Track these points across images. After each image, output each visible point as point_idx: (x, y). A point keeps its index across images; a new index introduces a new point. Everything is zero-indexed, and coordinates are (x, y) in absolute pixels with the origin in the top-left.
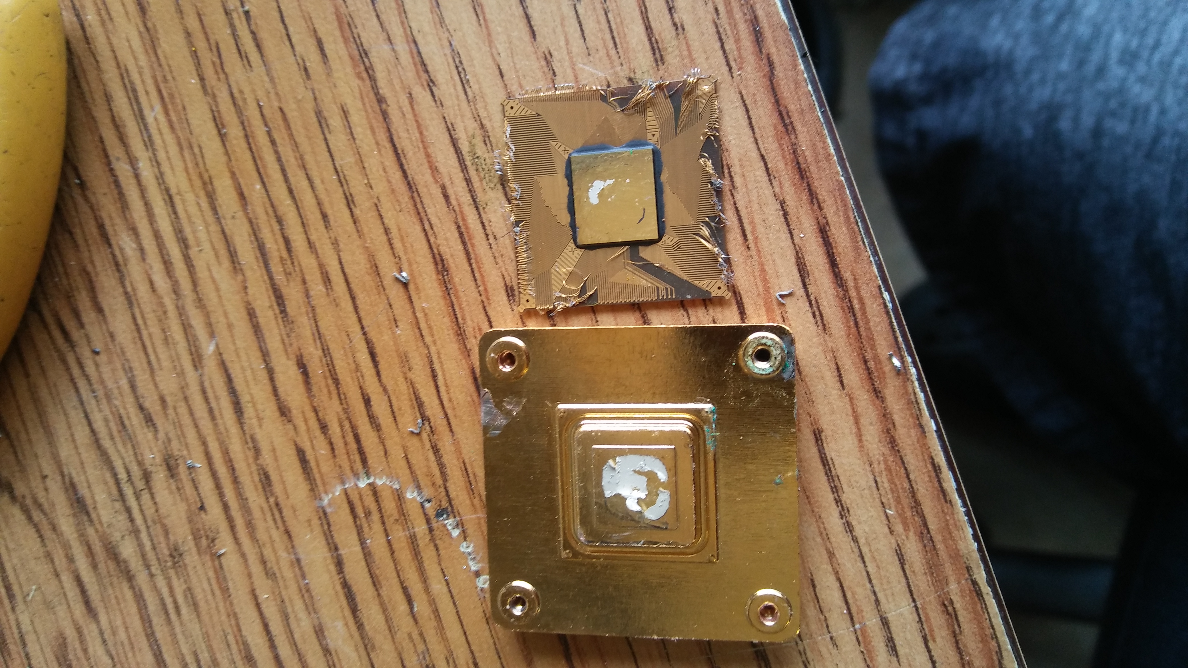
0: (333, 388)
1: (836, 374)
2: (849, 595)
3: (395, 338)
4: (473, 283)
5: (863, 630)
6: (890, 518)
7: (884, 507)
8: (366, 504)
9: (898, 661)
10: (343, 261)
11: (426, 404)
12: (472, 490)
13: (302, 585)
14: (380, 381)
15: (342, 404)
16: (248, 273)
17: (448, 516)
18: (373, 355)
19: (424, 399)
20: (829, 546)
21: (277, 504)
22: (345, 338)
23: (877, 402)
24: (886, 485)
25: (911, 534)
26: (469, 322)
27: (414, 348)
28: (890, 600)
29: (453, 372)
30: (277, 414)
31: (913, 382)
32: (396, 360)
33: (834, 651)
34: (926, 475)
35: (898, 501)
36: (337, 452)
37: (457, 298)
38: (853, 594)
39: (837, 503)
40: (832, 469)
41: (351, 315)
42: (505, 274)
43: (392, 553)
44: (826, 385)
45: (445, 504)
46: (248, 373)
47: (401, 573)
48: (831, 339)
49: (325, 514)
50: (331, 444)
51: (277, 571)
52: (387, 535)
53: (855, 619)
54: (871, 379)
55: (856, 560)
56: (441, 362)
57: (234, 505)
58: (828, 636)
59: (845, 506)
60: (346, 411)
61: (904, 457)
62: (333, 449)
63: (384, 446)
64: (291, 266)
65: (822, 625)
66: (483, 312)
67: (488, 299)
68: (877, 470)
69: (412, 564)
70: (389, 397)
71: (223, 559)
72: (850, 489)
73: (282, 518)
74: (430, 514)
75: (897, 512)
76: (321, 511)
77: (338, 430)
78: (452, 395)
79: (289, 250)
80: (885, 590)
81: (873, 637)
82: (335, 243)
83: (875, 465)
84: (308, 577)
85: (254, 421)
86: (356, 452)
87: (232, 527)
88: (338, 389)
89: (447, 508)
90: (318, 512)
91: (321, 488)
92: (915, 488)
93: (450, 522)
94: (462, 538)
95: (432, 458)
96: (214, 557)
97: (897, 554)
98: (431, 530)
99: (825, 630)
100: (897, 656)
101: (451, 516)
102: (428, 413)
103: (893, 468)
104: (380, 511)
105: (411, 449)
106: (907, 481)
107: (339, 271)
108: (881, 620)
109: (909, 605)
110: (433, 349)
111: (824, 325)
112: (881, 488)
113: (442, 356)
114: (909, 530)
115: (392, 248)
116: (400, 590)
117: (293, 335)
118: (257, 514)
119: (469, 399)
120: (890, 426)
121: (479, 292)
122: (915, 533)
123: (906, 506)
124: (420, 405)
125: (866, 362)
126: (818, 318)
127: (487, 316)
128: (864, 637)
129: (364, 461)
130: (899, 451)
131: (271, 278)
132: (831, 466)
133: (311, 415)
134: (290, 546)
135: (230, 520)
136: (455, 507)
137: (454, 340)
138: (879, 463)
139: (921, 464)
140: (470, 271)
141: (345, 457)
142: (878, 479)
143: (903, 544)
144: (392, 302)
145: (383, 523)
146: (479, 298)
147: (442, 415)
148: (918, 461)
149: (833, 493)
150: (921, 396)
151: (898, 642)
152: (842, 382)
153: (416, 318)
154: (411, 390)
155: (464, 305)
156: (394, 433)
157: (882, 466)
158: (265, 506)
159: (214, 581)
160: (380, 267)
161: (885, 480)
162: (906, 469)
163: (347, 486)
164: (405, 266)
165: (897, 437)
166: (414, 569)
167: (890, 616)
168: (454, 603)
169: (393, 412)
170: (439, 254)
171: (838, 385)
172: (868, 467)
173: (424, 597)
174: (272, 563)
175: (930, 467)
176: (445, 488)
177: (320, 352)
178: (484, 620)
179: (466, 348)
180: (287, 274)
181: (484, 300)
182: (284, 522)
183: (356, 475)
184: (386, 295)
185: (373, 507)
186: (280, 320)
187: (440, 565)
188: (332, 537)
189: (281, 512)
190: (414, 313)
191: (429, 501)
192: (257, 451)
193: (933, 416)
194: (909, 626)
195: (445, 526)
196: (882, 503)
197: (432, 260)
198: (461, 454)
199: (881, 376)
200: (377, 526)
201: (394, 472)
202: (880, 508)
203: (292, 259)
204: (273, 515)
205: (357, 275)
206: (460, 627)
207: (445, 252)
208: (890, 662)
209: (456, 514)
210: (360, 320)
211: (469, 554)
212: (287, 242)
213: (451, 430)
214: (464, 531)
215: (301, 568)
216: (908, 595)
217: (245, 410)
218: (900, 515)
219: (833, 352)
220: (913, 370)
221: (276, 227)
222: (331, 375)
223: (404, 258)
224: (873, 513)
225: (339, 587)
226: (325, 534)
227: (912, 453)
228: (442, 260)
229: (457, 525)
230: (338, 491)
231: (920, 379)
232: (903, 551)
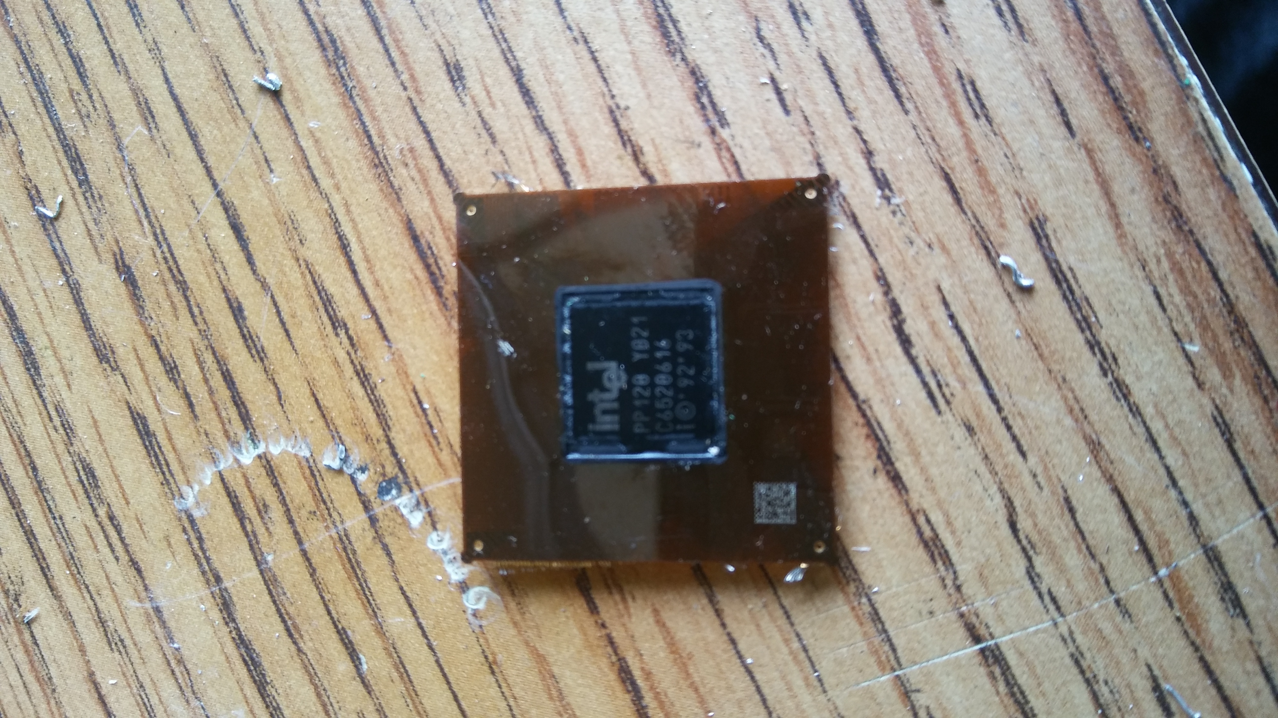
0: (178, 298)
1: (1055, 110)
2: (1139, 516)
3: (270, 192)
4: (390, 70)
5: (1174, 577)
6: (1194, 358)
7: (1179, 340)
8: (257, 493)
9: (1248, 625)
10: (170, 76)
11: (336, 298)
12: (435, 437)
13: (169, 653)
14: (254, 272)
15: (196, 324)
16: (22, 129)
17: (400, 489)
18: (237, 229)
19: (332, 289)
20: (1088, 430)
21: (111, 518)
22: (189, 207)
23: (1138, 149)
24: (1178, 299)
25: (1237, 381)
26: (392, 140)
27: (305, 203)
28: (1217, 513)
29: (374, 233)
30: (94, 360)
31: (1197, 101)
32: (278, 231)
33: (1127, 626)
34: (1249, 269)
35: (1204, 326)
36: (197, 409)
37: (366, 101)
38: (1147, 513)
39: (1092, 348)
40: (1075, 287)
41: (194, 167)
42: (442, 42)
43: (313, 572)
44: (1040, 134)
45: (391, 470)
46: (40, 298)
47: (331, 607)
48: (1037, 49)
49: (192, 520)
50: (187, 396)
51: (125, 635)
52: (300, 542)
53: (1157, 560)
54: (1121, 109)
55: (1142, 449)
56: (352, 220)
57: (42, 530)
58: (1112, 599)
59: (1106, 350)
60: (204, 334)
61: (1203, 243)
62: (191, 405)
63: (275, 384)
64: (88, 103)
65: (1097, 580)
66: (413, 118)
67: (418, 92)
68: (1156, 274)
69: (349, 587)
70: (272, 297)
71: (36, 628)
72: (1113, 318)
73: (122, 540)
74: (368, 492)
75: (1205, 345)
76: (183, 515)
77: (195, 370)
78: (379, 274)
79: (82, 75)
80: (1204, 496)
81: (1194, 587)
82: (155, 48)
83: (1152, 265)
84: (177, 636)
85: (59, 380)
86: (230, 404)
87: (45, 570)
88: (186, 298)
89: (396, 477)
90: (180, 519)
91: (180, 477)
92: (1232, 296)
93: (404, 501)
94: (429, 527)
95: (359, 391)
96: (23, 627)
97: (1218, 424)
98: (373, 520)
99: (1104, 589)
100: (1245, 616)
101: (405, 488)
102: (343, 313)
103: (1185, 265)
104: (284, 502)
105: (323, 383)
106: (1214, 284)
107: (166, 94)
108: (1206, 552)
109: (1253, 516)
110: (336, 200)
111: (1020, 26)
112: (1169, 308)
113: (353, 208)
114: (1232, 376)
115: (248, 38)
116: (335, 636)
117: (104, 218)
118: (81, 539)
119: (409, 276)
120: (1169, 188)
121: (402, 84)
122: (1244, 378)
123: (1220, 332)
124: (327, 302)
125: (1105, 79)
126: (1008, 16)
127: (422, 123)
128: (1179, 591)
129: (245, 418)
130: (1191, 232)
131: (59, 130)
132: (1072, 281)
133: (148, 353)
134: (141, 588)
135: (39, 556)
136: (409, 472)
137: (370, 176)
138: (1159, 261)
139: (1236, 249)
140: (382, 50)
141: (213, 415)
142: (1162, 291)
143: (1225, 404)
144: (258, 130)
145: (291, 521)
146: (403, 94)
147: (366, 314)
148: (1229, 243)
149: (1083, 331)
150: (1216, 123)
151: (1243, 590)
152: (1068, 125)
153: (301, 149)
154: (308, 277)
155: (379, 110)
156: (289, 358)
157: (1165, 264)
158: (93, 524)
159: (25, 668)
160: (231, 73)
161: (1174, 290)
162: (1209, 263)
163: (222, 466)
164: (272, 62)
165: (1184, 207)
166: (353, 595)
167: (1221, 542)
168: (430, 647)
169: (283, 323)
170: (327, 31)
171: (1063, 130)
172: (1140, 274)
173: (377, 642)
174: (115, 623)
175: (1253, 252)
176: (389, 442)
177: (151, 240)
178: (486, 668)
179: (392, 185)
180: (83, 117)
181: (413, 96)
182: (125, 546)
183: (235, 443)
184: (247, 120)
185: (270, 496)
186: (81, 199)
187: (397, 580)
188: (208, 559)
189: (119, 532)
190: (297, 142)
191: (363, 469)
192: (68, 430)
193: (1243, 158)
194: (1258, 557)
195: (396, 509)
196: (1176, 334)
197: (316, 44)
198: (407, 376)
199: (1138, 99)
200: (281, 529)
201: (297, 428)
202: (1173, 345)
203: (88, 91)
204: (107, 537)
205: (195, 95)
206: (445, 686)
207: (337, 26)
208: (1233, 629)
209: (413, 485)
210: (208, 171)
211: (445, 553)
212: (77, 62)
213: (386, 338)
214: (430, 514)
215: (163, 624)
216: (1249, 498)
217: (40, 361)
218: (1211, 351)
219: (1043, 71)
220: (1194, 80)
221: (59, 42)
222: (174, 276)
223: (268, 49)
224: (1161, 354)
225: (230, 648)
226: (196, 556)
227: (1217, 231)
228: (333, 41)
229: (418, 504)
230: (208, 476)
231: (1208, 94)
232: (1227, 417)
